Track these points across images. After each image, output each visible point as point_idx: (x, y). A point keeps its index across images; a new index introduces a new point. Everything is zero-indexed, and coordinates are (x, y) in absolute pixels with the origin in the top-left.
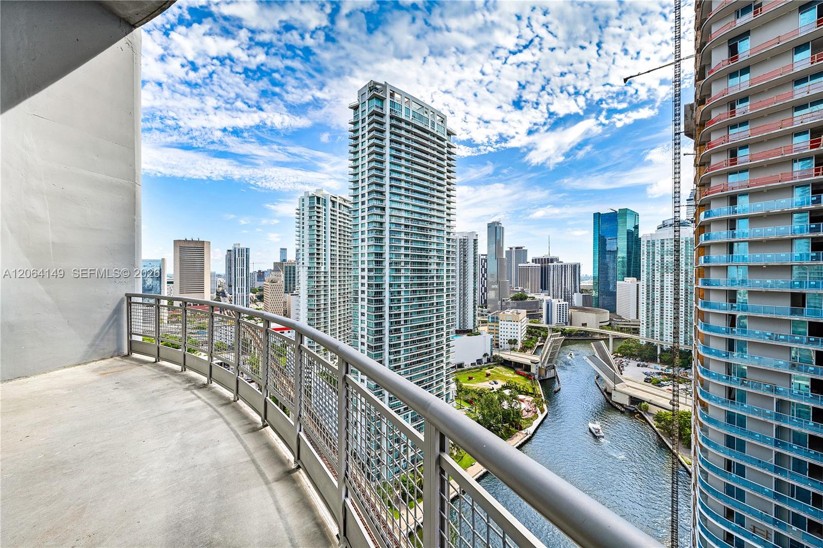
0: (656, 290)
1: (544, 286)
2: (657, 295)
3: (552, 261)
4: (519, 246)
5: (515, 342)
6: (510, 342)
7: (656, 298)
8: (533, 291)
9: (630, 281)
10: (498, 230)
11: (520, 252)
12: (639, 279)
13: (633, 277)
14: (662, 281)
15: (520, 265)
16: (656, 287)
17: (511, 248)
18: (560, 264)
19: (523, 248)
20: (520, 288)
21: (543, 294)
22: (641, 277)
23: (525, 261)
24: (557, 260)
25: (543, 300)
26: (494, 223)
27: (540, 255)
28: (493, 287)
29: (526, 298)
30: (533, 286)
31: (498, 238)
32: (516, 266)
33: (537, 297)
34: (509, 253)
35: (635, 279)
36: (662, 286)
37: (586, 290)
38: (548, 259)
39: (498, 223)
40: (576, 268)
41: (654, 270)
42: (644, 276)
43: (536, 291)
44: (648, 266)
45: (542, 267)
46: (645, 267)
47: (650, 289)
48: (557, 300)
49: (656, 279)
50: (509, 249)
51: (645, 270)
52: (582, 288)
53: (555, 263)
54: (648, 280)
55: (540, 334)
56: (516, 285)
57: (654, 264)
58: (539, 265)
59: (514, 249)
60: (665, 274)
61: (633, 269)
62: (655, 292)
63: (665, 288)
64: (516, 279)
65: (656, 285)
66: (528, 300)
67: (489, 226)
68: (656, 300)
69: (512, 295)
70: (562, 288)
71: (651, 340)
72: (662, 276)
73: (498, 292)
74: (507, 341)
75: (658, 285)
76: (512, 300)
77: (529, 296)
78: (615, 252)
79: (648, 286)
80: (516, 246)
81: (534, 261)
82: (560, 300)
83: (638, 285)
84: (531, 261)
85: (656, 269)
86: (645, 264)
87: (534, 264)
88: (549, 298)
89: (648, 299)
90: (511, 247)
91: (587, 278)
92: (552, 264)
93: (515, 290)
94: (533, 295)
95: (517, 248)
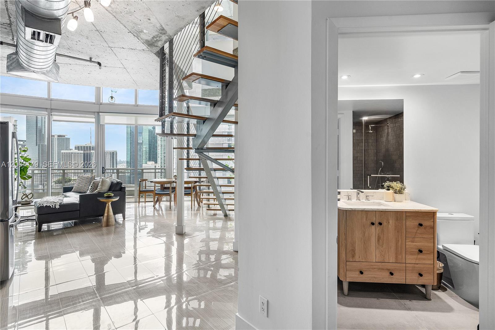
3: (93, 148)
4: (61, 134)
9: (150, 164)
10: (40, 119)
11: (63, 140)
12: (156, 162)
13: (152, 161)
15: (62, 151)
19: (66, 137)
22: (158, 161)
23: (67, 148)
31: (39, 126)
32: (59, 153)
35: (154, 162)
38: (90, 147)
40: (113, 155)
45: (84, 154)
46: (160, 155)
54: (161, 162)
58: (82, 152)
59: (56, 137)
61: (152, 157)
76: (56, 183)
78: (142, 144)
81: (78, 148)
83: (155, 166)
84: (74, 149)
86: (160, 153)
87: (77, 151)
91: (121, 162)
92: (94, 152)
95: (58, 136)
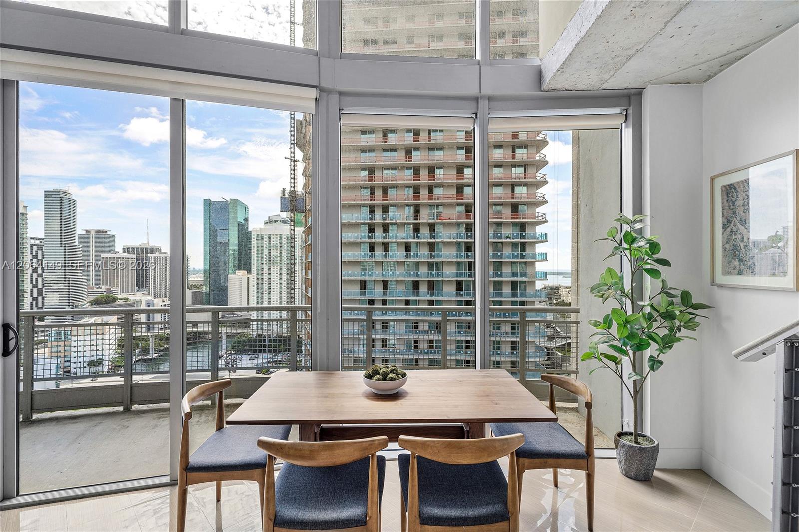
0: (264, 283)
1: (142, 283)
2: (266, 287)
3: (152, 251)
4: (101, 228)
5: (100, 362)
6: (91, 364)
7: (264, 290)
8: (125, 290)
9: (241, 274)
10: (66, 203)
11: (104, 238)
12: (249, 272)
13: (244, 270)
14: (269, 274)
15: (103, 255)
16: (264, 280)
17: (88, 231)
18: (163, 255)
19: (109, 233)
20: (104, 288)
21: (139, 294)
22: (252, 270)
23: (111, 249)
24: (159, 250)
25: (141, 301)
26: (57, 192)
27: (136, 242)
28: (56, 287)
29: (115, 300)
30: (125, 284)
31: (65, 214)
32: (98, 258)
33: (132, 298)
34: (85, 238)
35: (246, 272)
36: (269, 279)
37: (196, 286)
38: (147, 248)
39: (65, 193)
41: (262, 263)
42: (254, 269)
43: (130, 289)
44: (258, 259)
45: (138, 259)
46: (255, 260)
47: (260, 282)
48: (161, 300)
49: (264, 273)
50: (84, 232)
51: (255, 263)
52: (190, 283)
53: (157, 254)
54: (258, 273)
55: (138, 346)
56: (97, 283)
57: (262, 258)
58: (134, 256)
59: (93, 233)
60: (272, 267)
61: (244, 263)
62: (264, 285)
63: (272, 280)
64: (97, 276)
65: (264, 277)
66: (118, 303)
67: (48, 195)
68: (264, 293)
69: (92, 298)
70: (166, 286)
71: (260, 332)
72: (269, 269)
73: (65, 294)
74: (86, 364)
75: (266, 277)
76: (92, 305)
77: (119, 297)
78: (227, 244)
79: (258, 279)
80: (97, 228)
81: (127, 250)
82: (165, 299)
83: (248, 278)
84: (121, 251)
85: (265, 262)
86: (255, 258)
87: (126, 255)
88: (149, 298)
89: (258, 292)
90: (89, 229)
91: (196, 272)
92: (153, 255)
93: (95, 290)
94: (125, 296)
95: (97, 232)
